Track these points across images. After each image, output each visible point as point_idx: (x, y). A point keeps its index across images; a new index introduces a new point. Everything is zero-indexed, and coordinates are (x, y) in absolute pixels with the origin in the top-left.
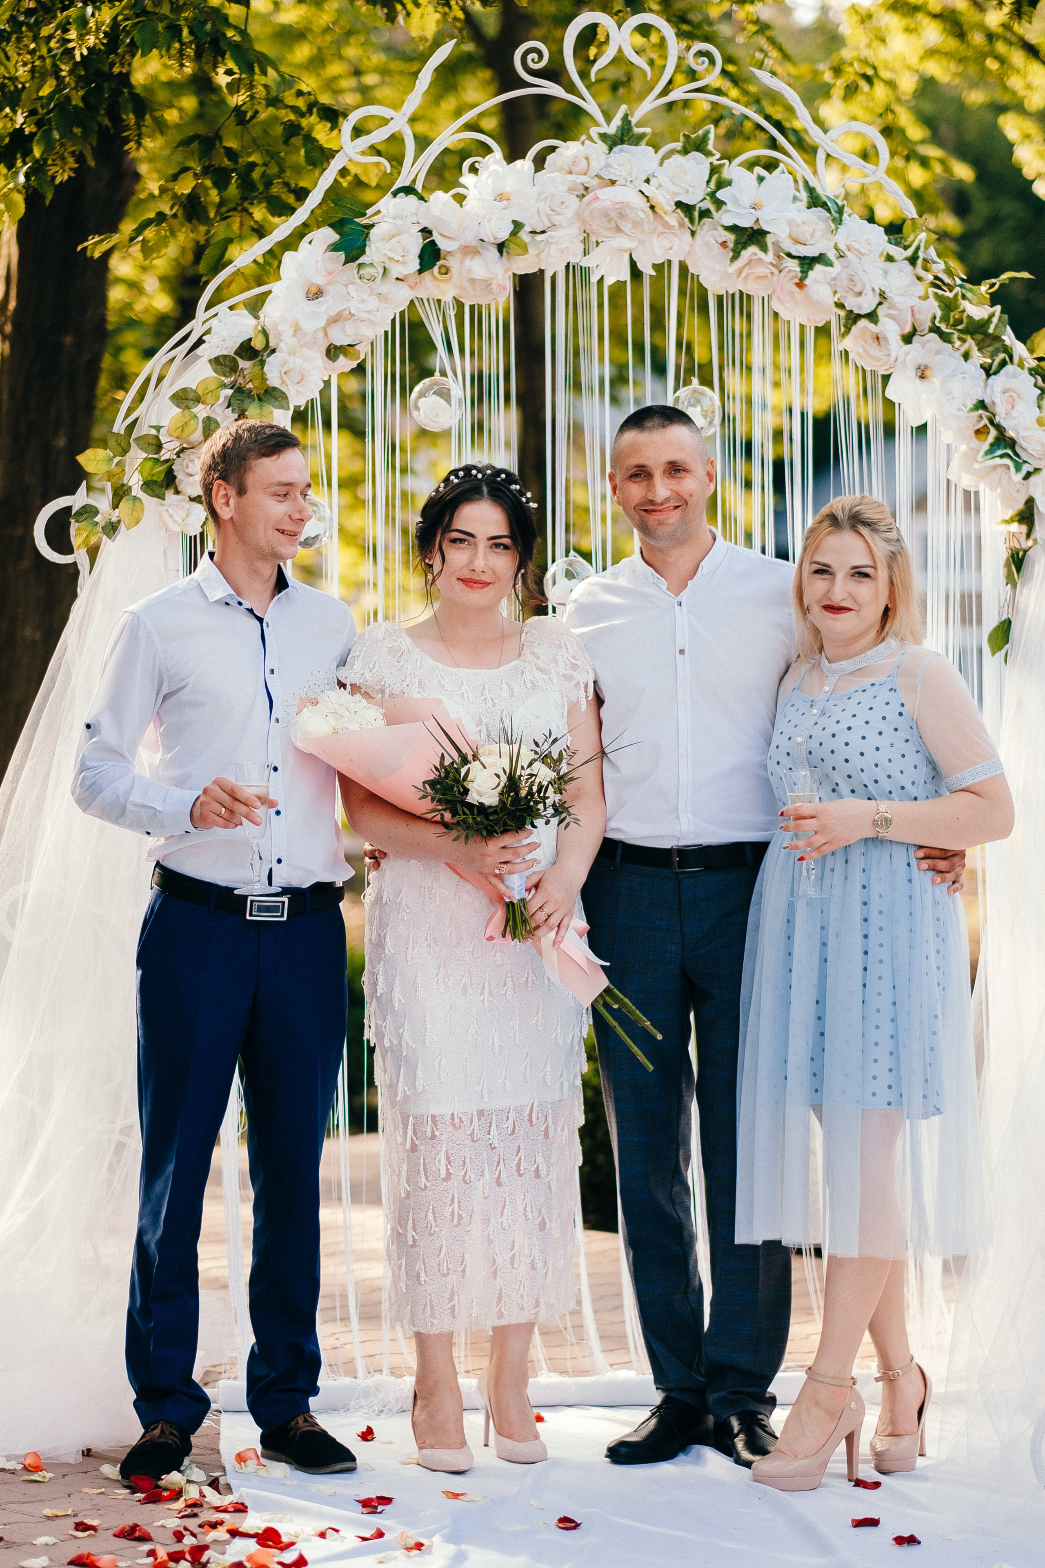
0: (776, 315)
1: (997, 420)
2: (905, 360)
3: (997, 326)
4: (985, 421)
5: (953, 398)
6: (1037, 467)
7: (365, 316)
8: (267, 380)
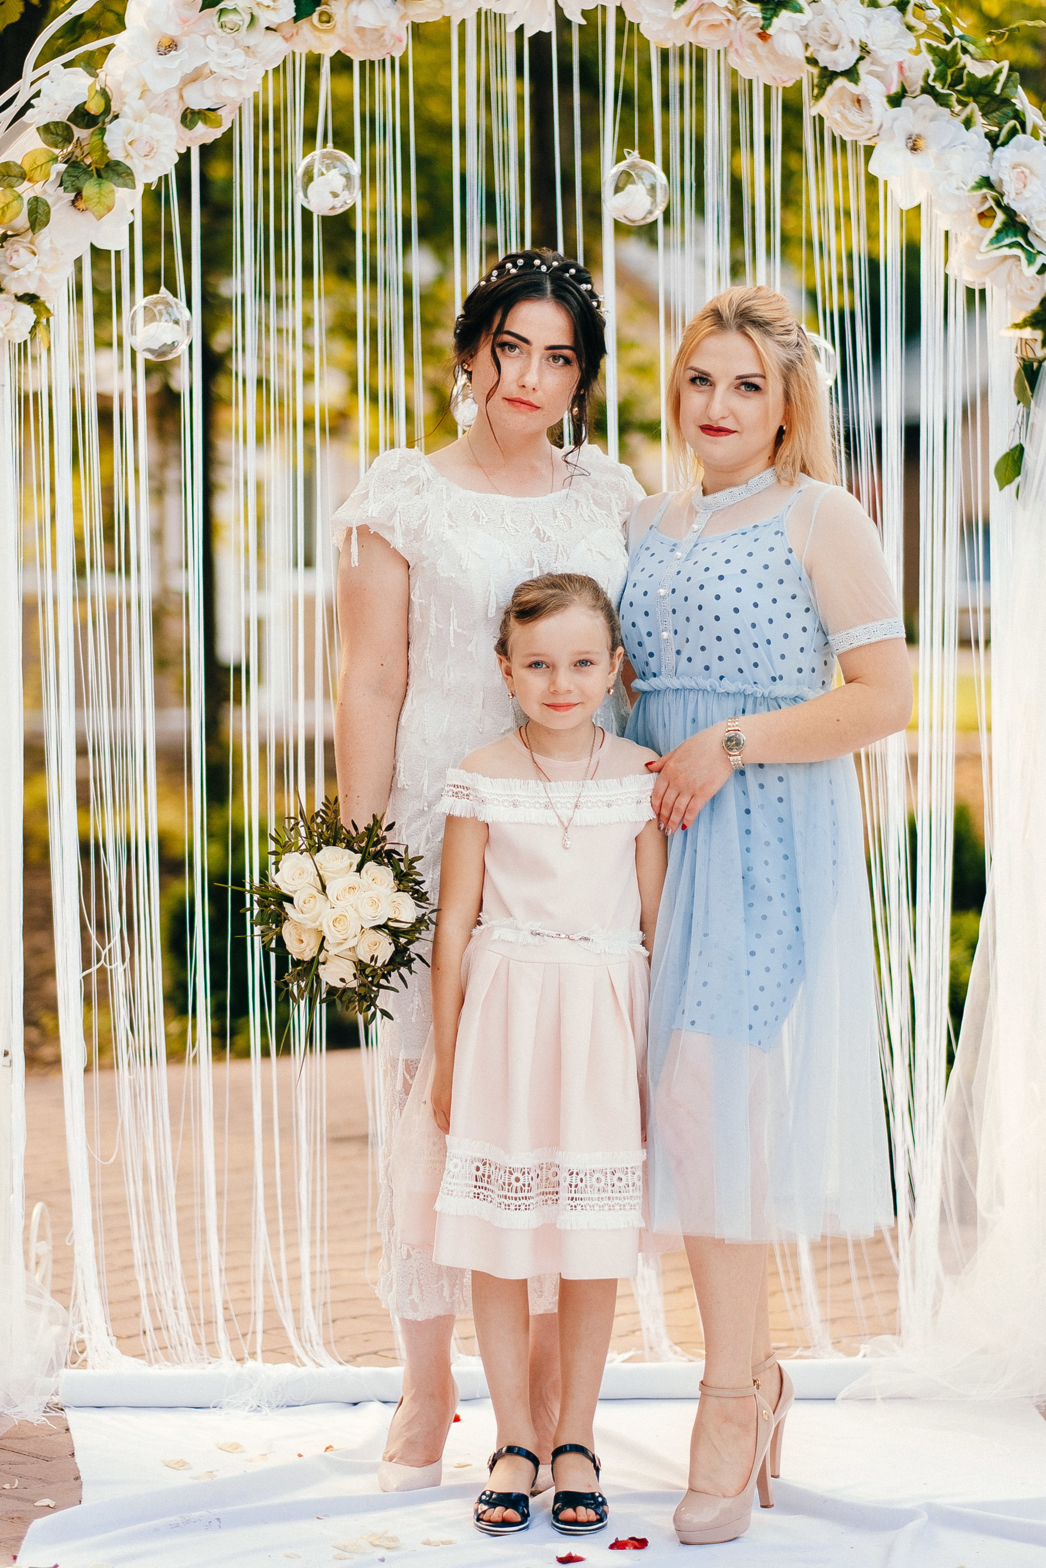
0: (734, 73)
1: (1005, 201)
2: (892, 128)
3: (1005, 86)
4: (991, 202)
5: (951, 174)
7: (228, 74)
8: (108, 151)
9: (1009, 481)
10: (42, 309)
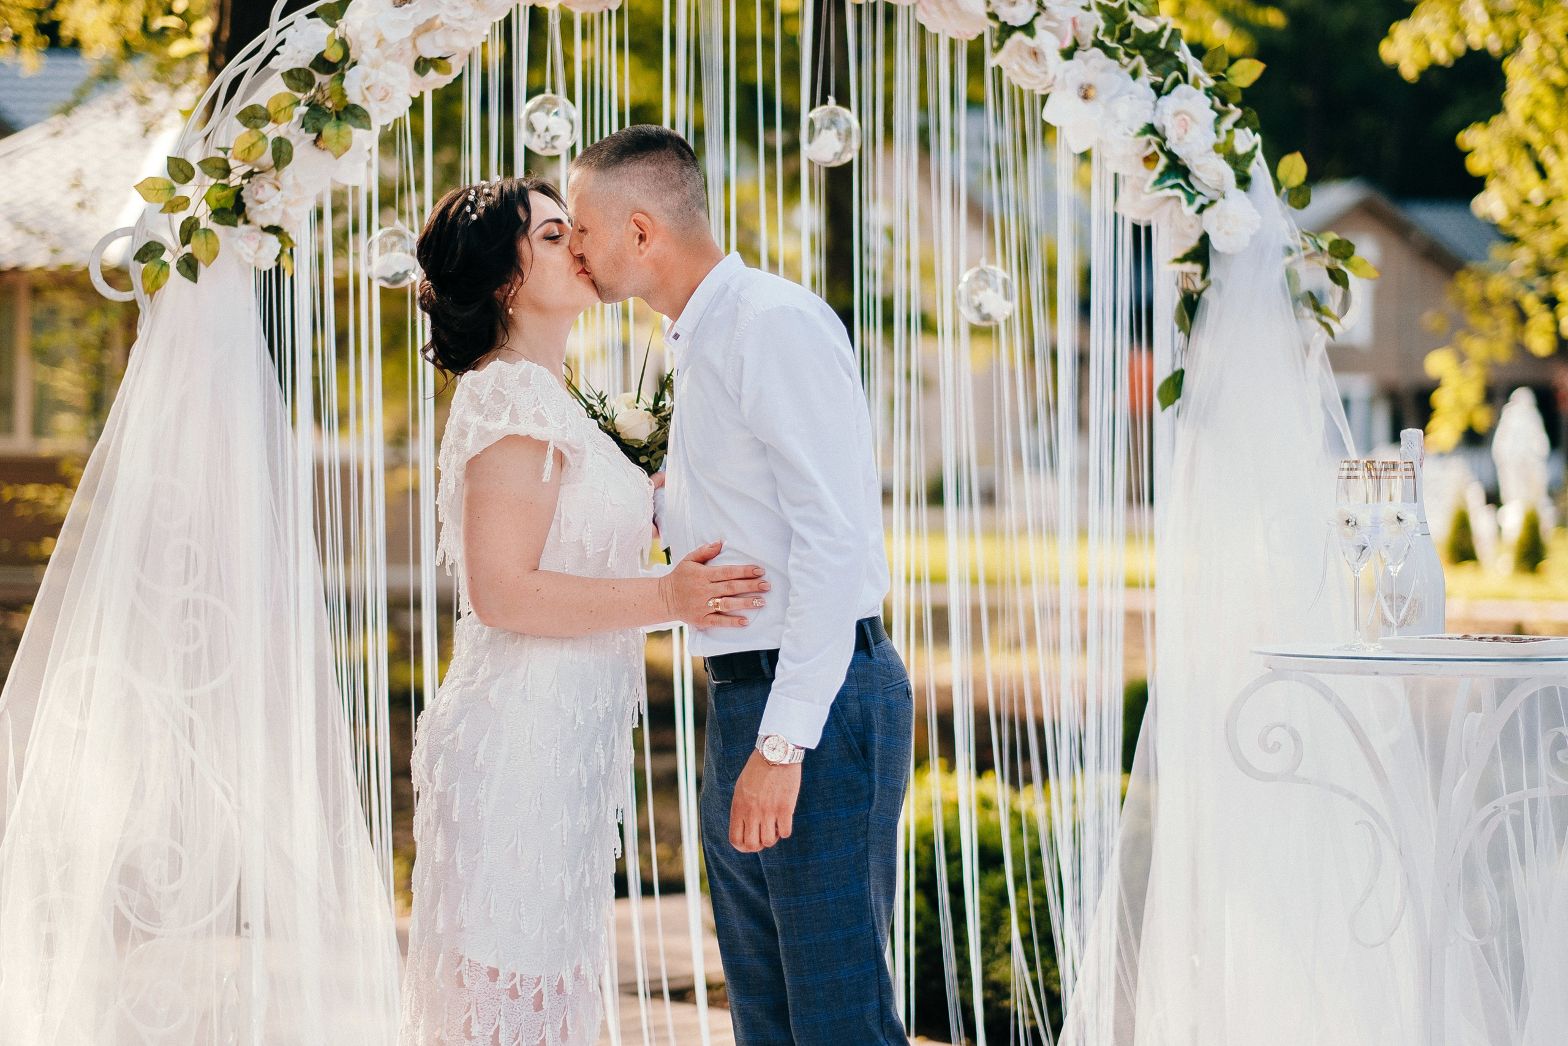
0: (922, 28)
1: (1168, 145)
2: (1064, 79)
3: (1169, 41)
4: (1154, 148)
5: (1118, 122)
6: (1213, 199)
7: (460, 25)
8: (346, 96)
9: (1172, 403)
10: (286, 239)
